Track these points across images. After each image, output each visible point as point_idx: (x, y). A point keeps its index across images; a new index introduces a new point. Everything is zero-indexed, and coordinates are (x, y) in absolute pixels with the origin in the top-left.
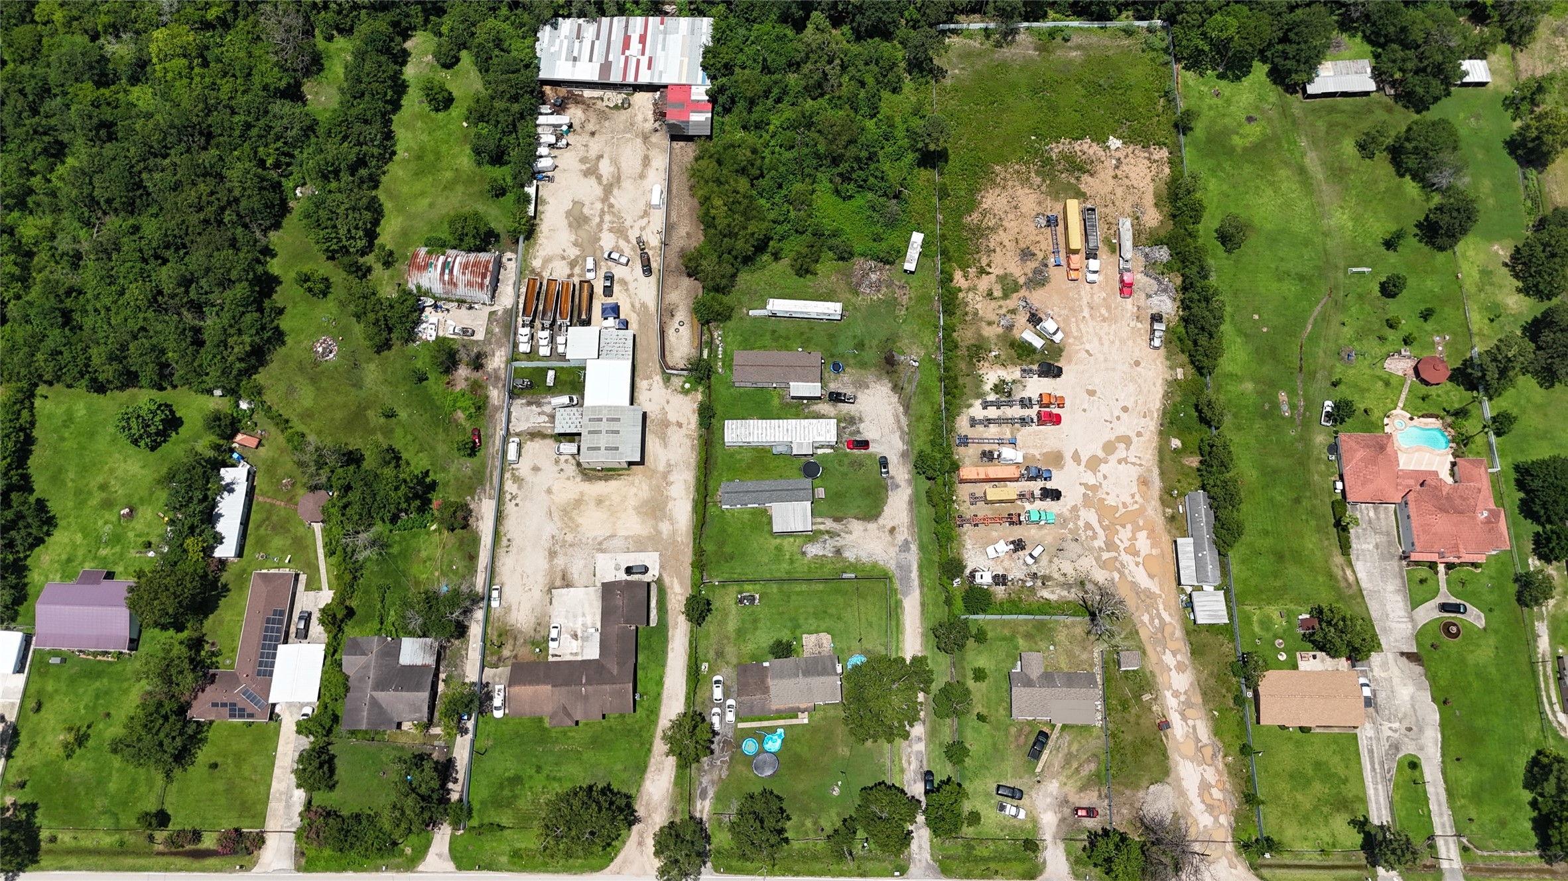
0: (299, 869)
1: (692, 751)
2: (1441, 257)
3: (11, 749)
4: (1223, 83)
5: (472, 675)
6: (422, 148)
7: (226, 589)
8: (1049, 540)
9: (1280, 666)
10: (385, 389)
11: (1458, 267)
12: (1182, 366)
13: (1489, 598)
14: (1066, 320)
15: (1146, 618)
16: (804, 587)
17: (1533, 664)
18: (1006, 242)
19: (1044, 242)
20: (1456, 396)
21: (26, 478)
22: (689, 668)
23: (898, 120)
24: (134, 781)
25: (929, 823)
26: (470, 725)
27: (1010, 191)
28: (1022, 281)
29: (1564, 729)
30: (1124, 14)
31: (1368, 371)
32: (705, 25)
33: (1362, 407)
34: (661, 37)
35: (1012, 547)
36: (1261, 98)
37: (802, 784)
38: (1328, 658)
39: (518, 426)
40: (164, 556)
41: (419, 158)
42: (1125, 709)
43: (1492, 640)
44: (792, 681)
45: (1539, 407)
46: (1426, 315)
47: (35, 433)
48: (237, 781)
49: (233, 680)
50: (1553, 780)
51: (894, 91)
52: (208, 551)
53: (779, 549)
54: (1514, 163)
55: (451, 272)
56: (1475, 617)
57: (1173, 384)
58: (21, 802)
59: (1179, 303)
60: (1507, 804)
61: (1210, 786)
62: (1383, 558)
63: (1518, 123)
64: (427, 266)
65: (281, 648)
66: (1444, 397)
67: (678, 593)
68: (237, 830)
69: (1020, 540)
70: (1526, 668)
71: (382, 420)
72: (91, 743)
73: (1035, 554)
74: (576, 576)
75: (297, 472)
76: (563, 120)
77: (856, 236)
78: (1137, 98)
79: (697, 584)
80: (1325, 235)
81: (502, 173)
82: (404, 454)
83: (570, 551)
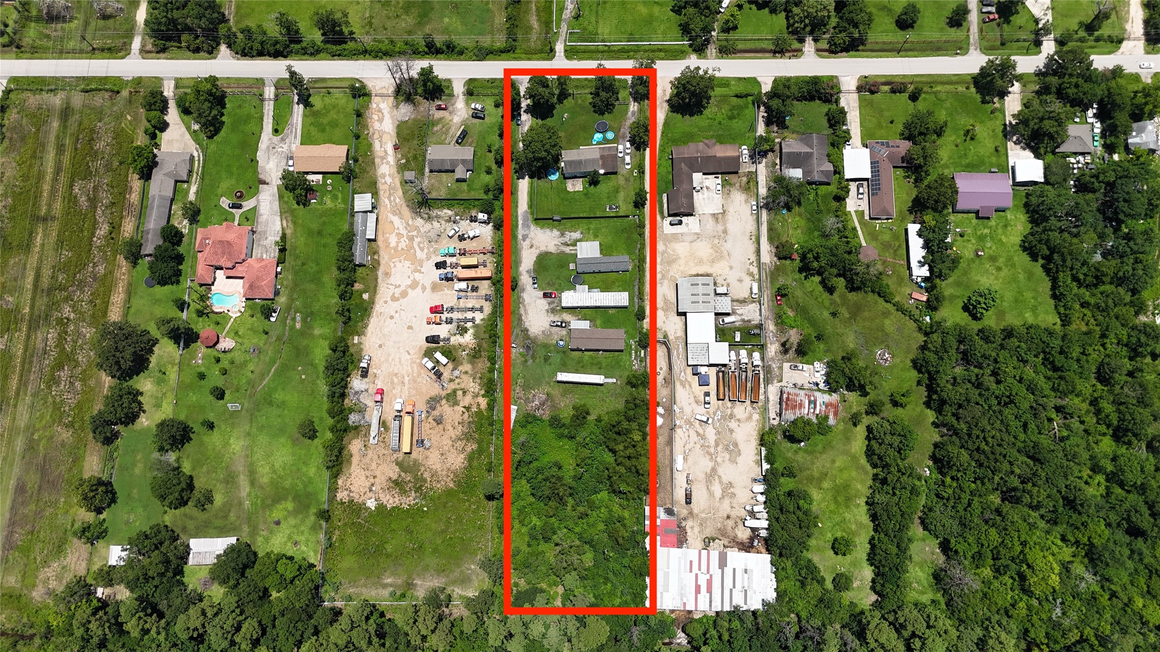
0: (836, 77)
2: (182, 417)
3: (1005, 129)
4: (290, 553)
5: (762, 168)
6: (847, 507)
7: (910, 211)
8: (445, 242)
9: (332, 174)
10: (839, 331)
11: (174, 410)
12: (354, 345)
13: (215, 212)
14: (419, 374)
15: (398, 200)
16: (582, 215)
17: (202, 179)
18: (451, 429)
19: (428, 429)
20: (200, 326)
21: (1048, 275)
22: (644, 173)
27: (444, 467)
28: (444, 402)
29: (196, 149)
31: (246, 341)
33: (254, 319)
34: (684, 591)
35: (466, 236)
36: (267, 539)
37: (583, 118)
39: (754, 307)
40: (948, 225)
41: (848, 499)
42: (415, 156)
43: (220, 191)
44: (588, 158)
46: (202, 376)
47: (1052, 301)
48: (878, 116)
49: (890, 157)
50: (212, 115)
52: (923, 225)
53: (596, 236)
54: (115, 486)
55: (810, 402)
57: (361, 334)
58: (991, 104)
59: (349, 386)
60: (235, 115)
61: (378, 121)
62: (265, 232)
64: (827, 408)
65: (870, 177)
66: (206, 325)
68: (872, 94)
69: (461, 241)
70: (207, 177)
71: (839, 311)
72: (962, 133)
73: (453, 232)
74: (710, 219)
77: (548, 436)
79: (642, 215)
80: (249, 434)
81: (787, 484)
82: (820, 288)
83: (715, 234)
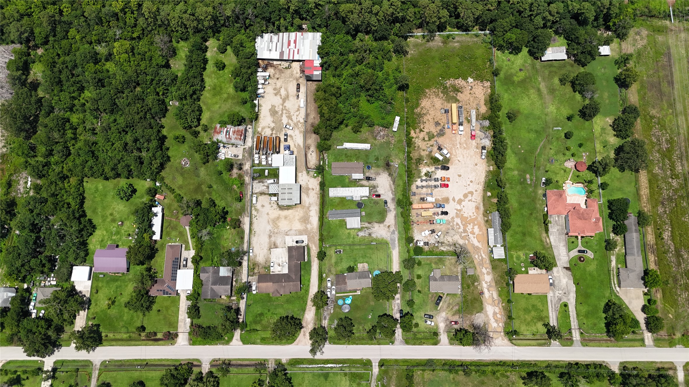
0: (190, 345)
1: (321, 305)
2: (587, 123)
3: (89, 306)
4: (511, 55)
5: (244, 279)
6: (215, 85)
7: (157, 250)
8: (444, 229)
9: (522, 272)
10: (208, 177)
11: (593, 127)
12: (492, 165)
13: (595, 248)
14: (451, 149)
15: (477, 256)
16: (358, 247)
17: (609, 271)
18: (430, 119)
19: (443, 119)
20: (589, 175)
21: (84, 211)
22: (319, 275)
23: (390, 72)
24: (132, 316)
25: (401, 327)
26: (245, 296)
27: (432, 100)
28: (435, 134)
29: (618, 293)
30: (475, 28)
31: (558, 167)
32: (318, 35)
33: (556, 180)
34: (302, 41)
35: (430, 232)
36: (525, 62)
37: (358, 315)
38: (539, 270)
39: (256, 190)
40: (136, 240)
41: (214, 89)
42: (468, 288)
43: (595, 262)
44: (355, 280)
45: (619, 179)
46: (580, 145)
47: (85, 195)
48: (167, 316)
49: (163, 282)
50: (611, 311)
51: (389, 61)
52: (151, 238)
53: (349, 234)
54: (617, 86)
55: (229, 134)
56: (590, 255)
57: (489, 172)
58: (94, 324)
59: (492, 142)
60: (597, 318)
61: (497, 313)
62: (560, 234)
63: (620, 70)
64: (220, 132)
65: (178, 270)
66: (585, 176)
67: (314, 250)
68: (169, 332)
69: (433, 230)
70: (607, 272)
71: (207, 189)
72: (116, 304)
73: (439, 234)
74: (279, 244)
75: (179, 209)
76: (266, 74)
77: (375, 117)
78: (479, 62)
79: (321, 247)
80: (546, 115)
81: (245, 95)
82: (216, 202)
83: (276, 235)
